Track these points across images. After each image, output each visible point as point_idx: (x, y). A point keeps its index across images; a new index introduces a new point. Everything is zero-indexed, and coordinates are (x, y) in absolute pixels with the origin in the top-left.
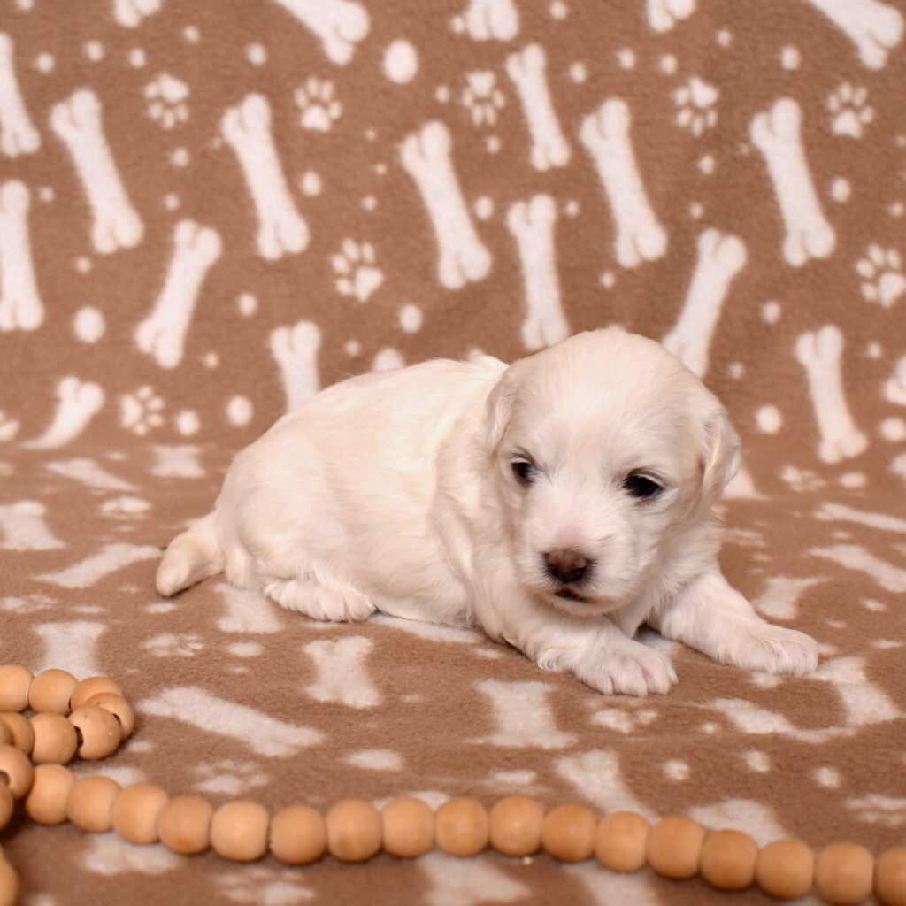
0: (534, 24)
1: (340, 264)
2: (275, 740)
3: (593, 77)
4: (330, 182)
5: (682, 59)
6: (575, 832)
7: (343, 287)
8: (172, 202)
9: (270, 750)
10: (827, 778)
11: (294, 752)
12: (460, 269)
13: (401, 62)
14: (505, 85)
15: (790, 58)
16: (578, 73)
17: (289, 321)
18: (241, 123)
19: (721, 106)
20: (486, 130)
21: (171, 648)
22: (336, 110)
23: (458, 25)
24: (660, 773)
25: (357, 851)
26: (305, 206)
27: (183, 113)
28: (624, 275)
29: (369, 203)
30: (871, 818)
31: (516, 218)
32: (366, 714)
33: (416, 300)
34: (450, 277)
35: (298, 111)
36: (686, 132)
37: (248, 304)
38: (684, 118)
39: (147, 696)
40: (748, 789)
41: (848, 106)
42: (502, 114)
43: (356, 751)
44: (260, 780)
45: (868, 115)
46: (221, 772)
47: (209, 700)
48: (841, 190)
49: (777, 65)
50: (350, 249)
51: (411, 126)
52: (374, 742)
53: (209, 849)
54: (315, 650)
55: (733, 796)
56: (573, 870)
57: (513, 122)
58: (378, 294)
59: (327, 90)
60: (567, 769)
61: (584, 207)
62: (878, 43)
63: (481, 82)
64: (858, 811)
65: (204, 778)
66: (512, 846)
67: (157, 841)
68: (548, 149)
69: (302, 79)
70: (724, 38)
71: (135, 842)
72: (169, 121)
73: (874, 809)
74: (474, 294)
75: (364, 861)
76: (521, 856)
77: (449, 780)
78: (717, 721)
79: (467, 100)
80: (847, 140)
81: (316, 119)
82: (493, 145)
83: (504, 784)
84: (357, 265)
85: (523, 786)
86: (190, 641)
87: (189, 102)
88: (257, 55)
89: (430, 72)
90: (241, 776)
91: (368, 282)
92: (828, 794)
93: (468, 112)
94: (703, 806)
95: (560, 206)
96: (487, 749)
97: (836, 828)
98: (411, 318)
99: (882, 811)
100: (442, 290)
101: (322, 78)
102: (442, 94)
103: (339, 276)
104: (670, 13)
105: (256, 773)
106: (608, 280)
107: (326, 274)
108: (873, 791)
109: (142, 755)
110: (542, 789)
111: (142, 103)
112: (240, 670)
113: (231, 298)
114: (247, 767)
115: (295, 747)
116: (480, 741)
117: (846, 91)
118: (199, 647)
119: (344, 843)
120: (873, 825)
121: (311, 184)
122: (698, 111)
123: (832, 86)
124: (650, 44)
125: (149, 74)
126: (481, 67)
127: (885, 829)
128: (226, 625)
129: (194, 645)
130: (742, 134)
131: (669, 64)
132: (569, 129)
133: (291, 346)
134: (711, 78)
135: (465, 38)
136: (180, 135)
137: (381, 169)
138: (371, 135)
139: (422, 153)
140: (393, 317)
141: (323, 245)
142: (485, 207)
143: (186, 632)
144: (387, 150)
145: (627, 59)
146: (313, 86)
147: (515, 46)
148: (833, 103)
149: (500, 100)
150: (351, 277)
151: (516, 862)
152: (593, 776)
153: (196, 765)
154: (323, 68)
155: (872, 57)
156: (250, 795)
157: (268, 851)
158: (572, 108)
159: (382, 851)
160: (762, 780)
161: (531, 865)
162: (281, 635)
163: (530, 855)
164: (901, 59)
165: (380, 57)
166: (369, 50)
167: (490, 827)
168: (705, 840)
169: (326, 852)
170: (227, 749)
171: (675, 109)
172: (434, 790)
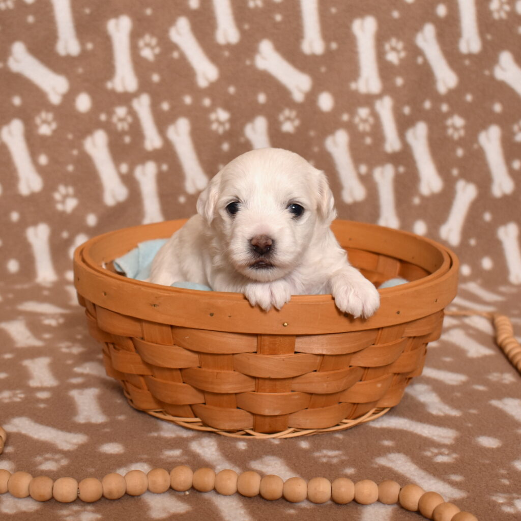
0: (145, 86)
1: (57, 196)
2: (66, 441)
3: (173, 108)
4: (53, 160)
5: (213, 100)
6: (207, 479)
7: (60, 207)
9: (66, 447)
10: (304, 445)
11: (76, 447)
12: (114, 196)
13: (83, 103)
14: (132, 113)
15: (262, 98)
16: (165, 106)
17: (35, 223)
18: (10, 133)
19: (232, 121)
20: (123, 133)
21: (10, 398)
22: (54, 126)
23: (109, 85)
24: (235, 447)
25: (116, 496)
26: (40, 170)
28: (190, 197)
29: (70, 168)
30: (325, 460)
31: (139, 172)
32: (103, 425)
33: (94, 211)
34: (109, 200)
35: (36, 127)
36: (216, 133)
37: (15, 216)
38: (214, 126)
39: (5, 423)
40: (273, 451)
41: (288, 119)
42: (131, 126)
43: (102, 444)
44: (64, 462)
45: (297, 123)
46: (47, 459)
47: (33, 424)
49: (256, 102)
50: (62, 189)
51: (88, 132)
52: (110, 439)
53: (53, 497)
54: (74, 393)
55: (266, 455)
56: (206, 496)
57: (136, 129)
58: (76, 210)
59: (50, 116)
60: (195, 447)
61: (170, 167)
62: (300, 91)
63: (121, 111)
64: (319, 457)
65: (41, 463)
66: (180, 488)
67: (29, 496)
68: (152, 141)
69: (38, 112)
70: (232, 90)
71: (19, 497)
73: (325, 456)
74: (121, 208)
75: (119, 499)
76: (184, 491)
77: (145, 456)
79: (115, 120)
80: (287, 135)
81: (45, 130)
82: (127, 139)
83: (171, 457)
84: (65, 197)
85: (178, 457)
86: (18, 394)
88: (17, 101)
89: (97, 106)
90: (57, 461)
91: (71, 204)
92: (305, 451)
93: (115, 125)
94: (255, 460)
95: (159, 167)
96: (159, 438)
97: (311, 466)
98: (91, 220)
99: (329, 457)
100: (105, 206)
101: (48, 111)
102: (103, 117)
103: (57, 202)
104: (207, 79)
105: (62, 458)
107: (51, 201)
108: (324, 448)
109: (9, 454)
110: (186, 458)
112: (42, 406)
113: (7, 214)
114: (57, 457)
115: (76, 444)
116: (155, 434)
117: (287, 112)
118: (22, 396)
119: (110, 493)
120: (326, 463)
121: (43, 160)
122: (221, 123)
123: (280, 110)
124: (198, 93)
126: (120, 104)
127: (331, 465)
128: (33, 383)
129: (20, 396)
130: (241, 132)
131: (207, 102)
132: (162, 132)
133: (36, 235)
134: (227, 107)
135: (113, 92)
137: (75, 152)
138: (70, 136)
139: (94, 145)
140: (83, 219)
141: (50, 186)
142: (124, 168)
143: (15, 389)
144: (78, 142)
145: (188, 100)
146: (44, 115)
147: (136, 95)
148: (281, 118)
149: (130, 119)
150: (63, 202)
151: (182, 494)
152: (206, 450)
153: (36, 457)
154: (48, 107)
155: (298, 97)
156: (62, 470)
157: (78, 497)
158: (163, 122)
159: (126, 494)
160: (278, 447)
161: (189, 495)
162: (58, 387)
163: (188, 490)
164: (311, 97)
165: (73, 101)
166: (69, 98)
167: (171, 479)
168: (261, 480)
169: (103, 496)
170: (47, 448)
171: (209, 122)
172: (141, 462)
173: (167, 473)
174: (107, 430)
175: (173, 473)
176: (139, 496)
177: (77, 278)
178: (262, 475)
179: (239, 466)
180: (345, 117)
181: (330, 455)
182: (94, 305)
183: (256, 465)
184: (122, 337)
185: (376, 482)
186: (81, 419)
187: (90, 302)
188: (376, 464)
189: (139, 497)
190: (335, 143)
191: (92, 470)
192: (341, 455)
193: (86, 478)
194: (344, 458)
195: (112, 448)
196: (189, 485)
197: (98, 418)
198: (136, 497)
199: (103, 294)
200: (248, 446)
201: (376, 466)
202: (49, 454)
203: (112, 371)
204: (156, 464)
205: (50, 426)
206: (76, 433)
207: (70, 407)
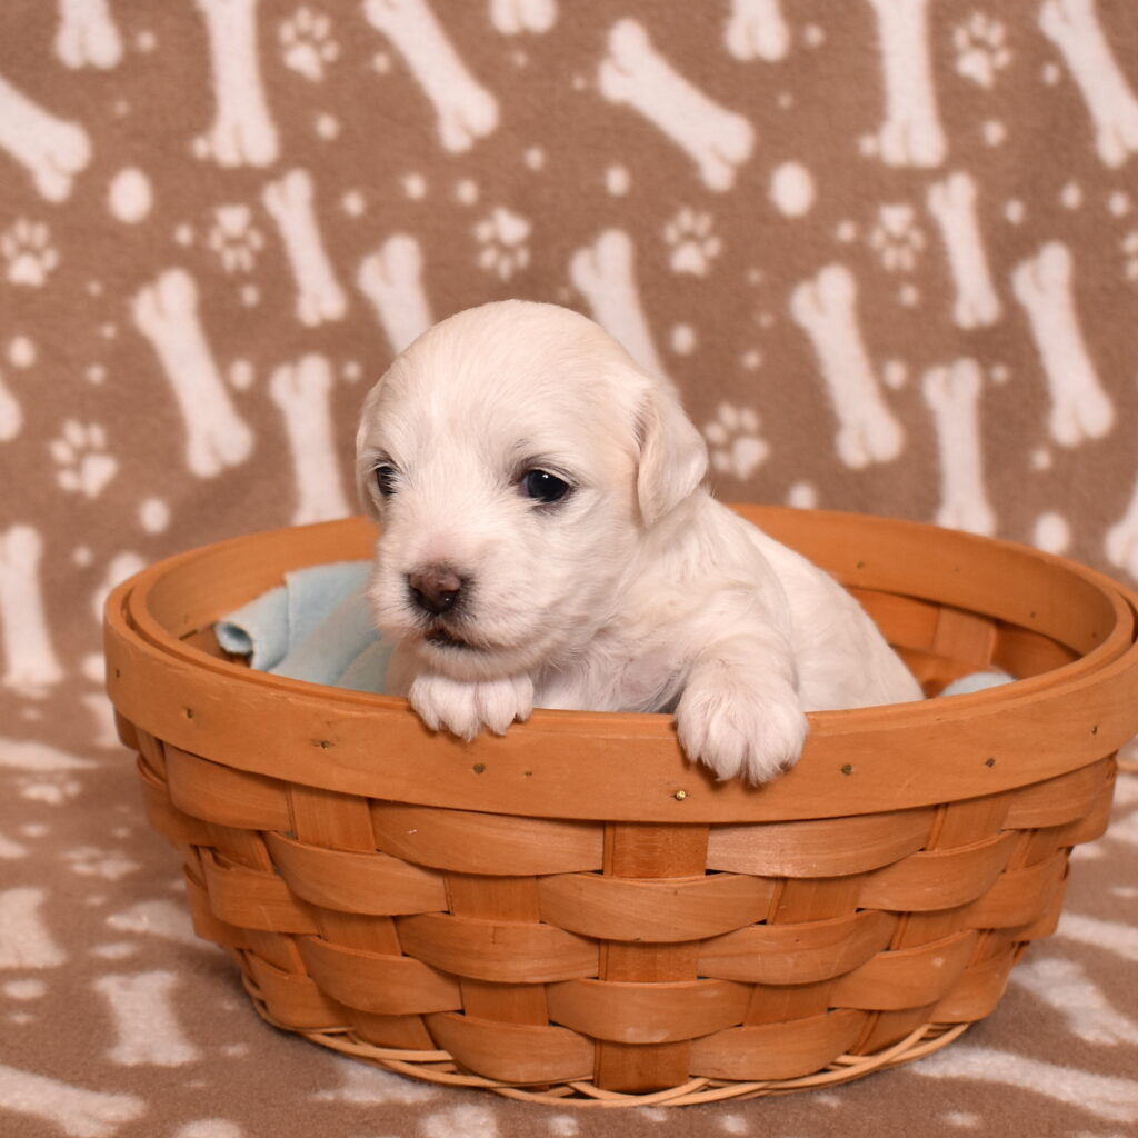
0: (297, 148)
1: (61, 452)
2: (89, 1116)
3: (373, 209)
4: (49, 353)
5: (484, 184)
7: (67, 481)
9: (84, 1129)
10: (734, 1125)
11: (112, 1130)
12: (214, 451)
13: (130, 196)
14: (263, 222)
15: (617, 181)
16: (354, 204)
19: (535, 242)
20: (241, 277)
22: (51, 259)
23: (201, 148)
24: (546, 1130)
29: (96, 374)
31: (282, 386)
32: (186, 1072)
33: (160, 492)
34: (202, 462)
35: (4, 261)
36: (491, 276)
38: (488, 258)
41: (690, 237)
42: (261, 258)
43: (185, 1123)
45: (713, 247)
48: (684, 339)
49: (601, 190)
50: (74, 433)
51: (144, 276)
52: (206, 1109)
54: (109, 985)
57: (274, 267)
58: (112, 488)
59: (40, 234)
60: (436, 1130)
61: (368, 371)
62: (722, 159)
63: (233, 219)
68: (318, 298)
69: (8, 223)
70: (535, 158)
74: (233, 483)
79: (216, 241)
80: (689, 279)
81: (27, 271)
82: (250, 296)
84: (83, 452)
89: (168, 206)
91: (98, 474)
93: (217, 257)
95: (337, 369)
96: (339, 1107)
98: (154, 516)
100: (192, 478)
101: (34, 218)
102: (184, 235)
103: (62, 467)
104: (467, 130)
107: (44, 466)
112: (21, 1019)
115: (113, 1124)
116: (329, 1097)
117: (686, 219)
121: (22, 352)
122: (505, 250)
123: (668, 213)
124: (442, 168)
126: (231, 200)
130: (560, 274)
131: (467, 192)
132: (344, 272)
133: (4, 558)
134: (521, 207)
135: (211, 166)
137: (109, 331)
138: (95, 288)
139: (160, 310)
140: (131, 514)
141: (39, 428)
142: (242, 374)
144: (116, 306)
145: (415, 186)
146: (23, 230)
147: (274, 173)
148: (671, 234)
149: (257, 240)
150: (77, 467)
154: (36, 208)
155: (717, 177)
158: (347, 247)
160: (662, 1130)
162: (65, 968)
164: (753, 178)
165: (104, 191)
166: (92, 183)
170: (33, 1133)
171: (475, 248)
174: (198, 1084)
177: (114, 672)
180: (846, 232)
182: (160, 743)
184: (236, 830)
186: (126, 1054)
187: (148, 735)
190: (818, 304)
197: (175, 1052)
199: (185, 714)
200: (581, 1129)
203: (211, 923)
205: (41, 1074)
206: (113, 1094)
207: (97, 1024)
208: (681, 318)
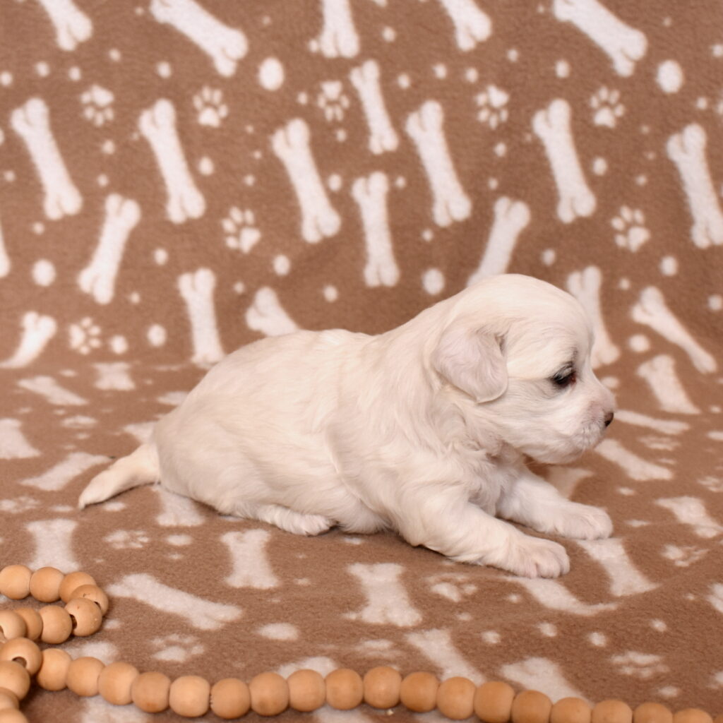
0: (370, 47)
1: (228, 226)
2: (206, 616)
3: (415, 85)
4: (221, 166)
5: (481, 71)
6: (423, 691)
7: (231, 243)
8: (103, 181)
9: (204, 624)
10: (598, 640)
11: (221, 626)
12: (318, 228)
13: (271, 74)
14: (350, 91)
15: (562, 69)
16: (404, 81)
17: (192, 268)
18: (154, 122)
19: (510, 106)
20: (336, 124)
21: (126, 542)
22: (224, 111)
23: (313, 46)
24: (480, 640)
25: (272, 709)
26: (201, 183)
27: (110, 114)
28: (440, 232)
29: (250, 180)
30: (628, 671)
31: (359, 190)
32: (271, 593)
33: (285, 251)
34: (311, 234)
35: (195, 112)
36: (485, 126)
37: (161, 256)
38: (483, 115)
39: (113, 582)
40: (543, 649)
41: (606, 104)
42: (347, 113)
43: (264, 624)
44: (198, 650)
45: (620, 111)
46: (170, 644)
47: (157, 585)
48: (600, 166)
49: (553, 74)
50: (236, 214)
51: (279, 122)
52: (279, 616)
53: (168, 708)
54: (229, 539)
55: (532, 655)
57: (356, 119)
58: (257, 247)
59: (217, 96)
61: (409, 183)
62: (628, 57)
63: (332, 89)
64: (620, 666)
65: (159, 650)
66: (379, 702)
67: (131, 703)
68: (382, 138)
69: (198, 88)
70: (513, 55)
71: (115, 704)
72: (100, 120)
73: (631, 664)
74: (328, 246)
76: (386, 709)
77: (331, 647)
78: (520, 593)
79: (321, 102)
80: (604, 129)
81: (209, 118)
82: (341, 135)
83: (372, 650)
84: (241, 226)
85: (384, 651)
86: (138, 536)
87: (114, 105)
88: (164, 70)
89: (293, 80)
90: (185, 647)
91: (249, 239)
92: (599, 652)
93: (322, 112)
94: (511, 664)
95: (392, 181)
96: (359, 624)
97: (604, 680)
98: (282, 265)
99: (637, 666)
100: (304, 244)
101: (213, 86)
102: (303, 98)
103: (228, 235)
104: (472, 37)
105: (195, 644)
106: (428, 235)
107: (219, 233)
108: (630, 649)
109: (113, 631)
110: (398, 653)
111: (79, 107)
112: (176, 557)
113: (148, 253)
114: (188, 640)
115: (222, 622)
116: (353, 616)
117: (604, 93)
118: (146, 540)
119: (262, 705)
120: (630, 677)
121: (206, 166)
122: (494, 110)
123: (593, 90)
124: (457, 60)
125: (84, 85)
126: (331, 78)
127: (638, 680)
128: (165, 520)
129: (141, 540)
130: (527, 126)
131: (472, 75)
132: (398, 123)
133: (194, 287)
134: (503, 85)
135: (319, 57)
136: (108, 130)
137: (258, 155)
138: (250, 129)
139: (288, 143)
140: (268, 264)
141: (216, 211)
142: (335, 182)
143: (135, 528)
144: (262, 141)
145: (441, 71)
146: (207, 93)
147: (356, 62)
148: (594, 102)
149: (346, 102)
150: (237, 235)
151: (382, 713)
152: (433, 643)
153: (153, 639)
154: (214, 79)
155: (624, 68)
156: (193, 663)
157: (210, 709)
158: (399, 107)
159: (289, 707)
160: (552, 642)
161: (393, 715)
162: (204, 527)
163: (392, 707)
164: (646, 68)
165: (256, 71)
166: (248, 66)
167: (364, 689)
168: (514, 698)
169: (250, 710)
170: (173, 625)
171: (476, 109)
172: (322, 656)
173: (358, 677)
174: (276, 601)
175: (368, 676)
176: (310, 712)
178: (518, 689)
179: (482, 671)
180: (702, 103)
181: (639, 662)
183: (511, 672)
185: (710, 713)
186: (236, 580)
188: (716, 683)
189: (311, 715)
190: (683, 146)
191: (239, 665)
192: (657, 663)
193: (230, 677)
194: (663, 669)
195: (280, 632)
196: (392, 699)
197: (263, 579)
198: (305, 715)
200: (502, 640)
201: (714, 687)
202: (175, 635)
204: (346, 662)
205: (183, 591)
206: (224, 604)
207: (222, 561)
208: (599, 154)
